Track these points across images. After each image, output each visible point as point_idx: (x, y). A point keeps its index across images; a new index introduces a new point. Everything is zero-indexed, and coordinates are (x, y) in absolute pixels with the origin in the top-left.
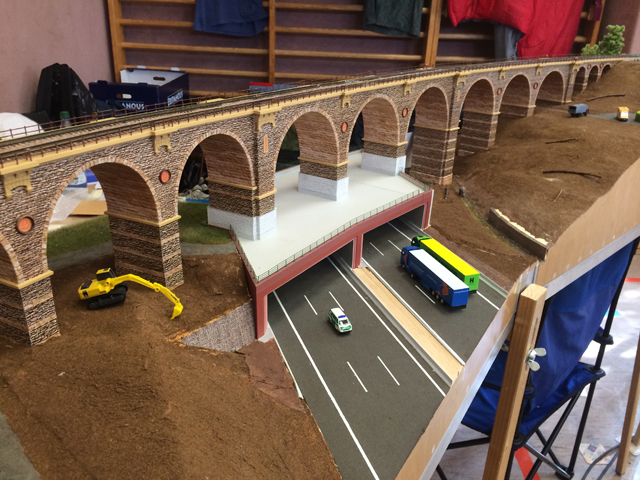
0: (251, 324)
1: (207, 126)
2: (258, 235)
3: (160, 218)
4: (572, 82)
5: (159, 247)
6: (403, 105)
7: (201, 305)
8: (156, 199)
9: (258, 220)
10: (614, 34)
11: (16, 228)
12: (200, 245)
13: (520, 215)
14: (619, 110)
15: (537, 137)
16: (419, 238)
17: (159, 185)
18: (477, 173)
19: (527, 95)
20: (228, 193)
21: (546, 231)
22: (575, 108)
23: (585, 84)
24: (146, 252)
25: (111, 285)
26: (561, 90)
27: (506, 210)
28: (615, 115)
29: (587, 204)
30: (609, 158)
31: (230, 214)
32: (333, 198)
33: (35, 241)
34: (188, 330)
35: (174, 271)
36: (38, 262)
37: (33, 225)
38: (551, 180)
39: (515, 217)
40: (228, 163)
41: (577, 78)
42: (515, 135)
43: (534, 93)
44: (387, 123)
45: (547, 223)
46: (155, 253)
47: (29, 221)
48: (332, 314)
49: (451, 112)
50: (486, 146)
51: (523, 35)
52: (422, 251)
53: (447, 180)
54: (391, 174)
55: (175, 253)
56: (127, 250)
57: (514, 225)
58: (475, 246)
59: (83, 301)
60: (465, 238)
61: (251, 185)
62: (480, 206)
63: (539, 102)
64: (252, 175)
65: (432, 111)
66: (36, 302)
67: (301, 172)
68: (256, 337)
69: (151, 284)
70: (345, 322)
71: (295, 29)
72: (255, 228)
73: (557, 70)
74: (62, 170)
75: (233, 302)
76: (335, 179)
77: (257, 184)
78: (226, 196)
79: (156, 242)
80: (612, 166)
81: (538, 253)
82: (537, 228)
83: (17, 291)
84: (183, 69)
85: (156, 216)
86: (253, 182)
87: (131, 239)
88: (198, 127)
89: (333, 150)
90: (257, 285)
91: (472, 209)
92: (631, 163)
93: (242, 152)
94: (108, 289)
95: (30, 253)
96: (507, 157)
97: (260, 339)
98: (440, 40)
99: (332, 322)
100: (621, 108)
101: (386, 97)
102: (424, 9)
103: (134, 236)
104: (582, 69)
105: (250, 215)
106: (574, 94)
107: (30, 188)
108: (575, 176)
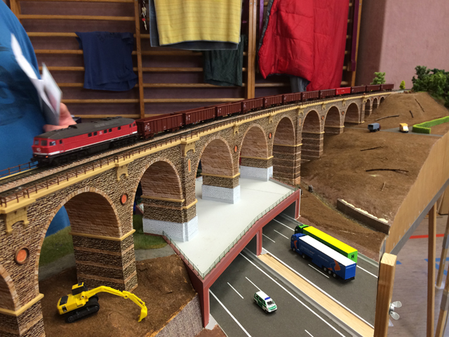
0: (199, 315)
1: (152, 156)
2: (187, 237)
3: (121, 234)
4: (364, 109)
5: (120, 258)
6: (269, 130)
7: (158, 304)
8: (118, 218)
9: (186, 225)
10: (379, 78)
11: (15, 260)
12: (143, 251)
13: (362, 202)
14: (401, 126)
15: (352, 147)
16: (301, 227)
17: (120, 207)
18: (317, 174)
19: (338, 119)
20: (160, 206)
21: (384, 213)
22: (372, 126)
23: (371, 110)
24: (107, 263)
25: (86, 298)
26: (357, 115)
27: (349, 200)
28: (398, 128)
29: (405, 191)
30: (407, 158)
31: (163, 222)
32: (231, 202)
33: (30, 269)
34: (155, 330)
35: (131, 277)
36: (32, 288)
37: (28, 254)
38: (374, 176)
39: (358, 204)
40: (161, 183)
41: (366, 107)
42: (336, 147)
43: (342, 118)
44: (258, 144)
45: (383, 207)
46: (116, 263)
47: (25, 252)
48: (258, 296)
49: (296, 133)
50: (318, 155)
51: (309, 82)
52: (308, 237)
53: (298, 180)
54: (265, 180)
55: (132, 262)
56: (89, 263)
57: (359, 210)
58: (338, 228)
59: (63, 315)
60: (329, 223)
61: (180, 198)
62: (327, 198)
63: (346, 124)
64: (181, 190)
65: (283, 133)
66: (29, 325)
67: (204, 184)
68: (204, 326)
69: (120, 292)
70: (270, 303)
71: (157, 85)
72: (184, 232)
73: (354, 102)
74: (51, 203)
75: (183, 297)
76: (232, 188)
77: (185, 197)
78: (160, 209)
79: (118, 254)
80: (412, 163)
81: (383, 229)
82: (377, 212)
83: (14, 317)
84: (77, 116)
85: (118, 232)
86: (182, 196)
87: (93, 254)
88: (146, 157)
89: (229, 166)
90: (203, 281)
91: (323, 200)
92: (425, 160)
93: (173, 173)
94: (83, 302)
95: (25, 280)
96: (335, 161)
97: (207, 327)
98: (256, 88)
99: (259, 304)
100: (402, 124)
101: (259, 126)
102: (243, 69)
103: (95, 251)
104: (368, 101)
105: (180, 222)
106: (365, 118)
107: (27, 222)
108: (389, 172)
